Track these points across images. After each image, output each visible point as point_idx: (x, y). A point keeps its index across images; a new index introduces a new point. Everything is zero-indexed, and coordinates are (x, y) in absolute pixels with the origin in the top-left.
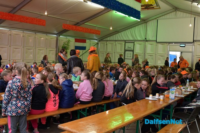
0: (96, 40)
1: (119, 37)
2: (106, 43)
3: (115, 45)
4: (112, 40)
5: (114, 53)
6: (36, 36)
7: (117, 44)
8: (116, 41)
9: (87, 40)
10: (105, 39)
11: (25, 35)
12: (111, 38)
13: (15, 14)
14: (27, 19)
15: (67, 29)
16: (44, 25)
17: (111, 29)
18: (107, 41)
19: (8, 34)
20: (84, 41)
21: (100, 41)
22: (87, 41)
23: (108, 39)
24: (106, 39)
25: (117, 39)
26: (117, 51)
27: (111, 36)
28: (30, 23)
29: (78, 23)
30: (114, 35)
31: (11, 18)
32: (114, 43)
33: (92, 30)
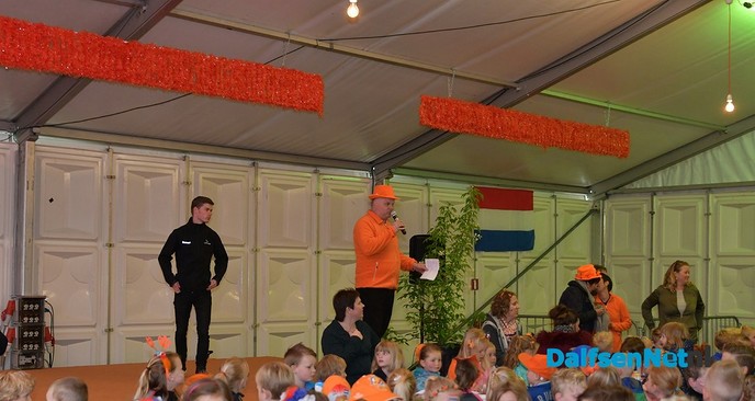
0: (586, 190)
1: (727, 168)
2: (646, 209)
3: (708, 214)
4: (687, 183)
5: (699, 263)
6: (259, 180)
7: (716, 209)
8: (708, 189)
9: (536, 193)
10: (637, 185)
11: (197, 177)
12: (677, 175)
13: (143, 40)
14: (214, 67)
15: (445, 128)
16: (315, 109)
17: (730, 107)
18: (654, 192)
19: (98, 171)
20: (523, 202)
21: (607, 196)
22: (539, 197)
23: (659, 180)
24: (647, 183)
25: (714, 180)
26: (721, 250)
27: (678, 165)
28: (232, 97)
29: (506, 89)
30: (698, 159)
31: (120, 67)
32: (698, 201)
33: (586, 128)
